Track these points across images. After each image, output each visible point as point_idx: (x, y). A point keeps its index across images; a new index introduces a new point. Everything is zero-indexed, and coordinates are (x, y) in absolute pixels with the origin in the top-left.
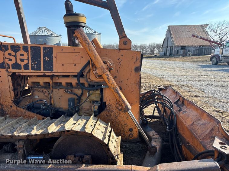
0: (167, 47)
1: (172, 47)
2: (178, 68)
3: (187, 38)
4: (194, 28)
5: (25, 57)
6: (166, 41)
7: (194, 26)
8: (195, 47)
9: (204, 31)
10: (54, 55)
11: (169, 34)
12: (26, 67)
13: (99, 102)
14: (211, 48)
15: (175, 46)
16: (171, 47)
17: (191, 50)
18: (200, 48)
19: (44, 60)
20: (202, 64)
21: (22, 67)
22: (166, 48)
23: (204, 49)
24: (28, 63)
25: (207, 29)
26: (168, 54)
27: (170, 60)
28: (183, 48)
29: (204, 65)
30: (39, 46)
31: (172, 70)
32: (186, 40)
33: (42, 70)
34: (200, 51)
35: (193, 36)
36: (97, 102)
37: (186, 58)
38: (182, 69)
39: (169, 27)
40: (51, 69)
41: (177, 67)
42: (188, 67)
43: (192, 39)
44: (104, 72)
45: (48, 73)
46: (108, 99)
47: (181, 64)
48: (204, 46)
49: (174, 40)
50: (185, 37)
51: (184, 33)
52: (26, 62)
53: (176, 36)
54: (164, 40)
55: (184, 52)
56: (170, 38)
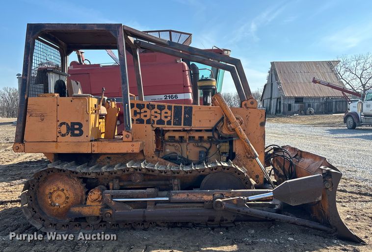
0: (271, 98)
1: (280, 98)
2: (293, 134)
3: (305, 83)
4: (316, 66)
5: (169, 114)
6: (269, 87)
7: (315, 63)
8: (319, 98)
9: (333, 71)
10: (193, 113)
11: (274, 76)
12: (169, 123)
13: (228, 154)
14: (346, 102)
15: (285, 98)
16: (278, 99)
17: (313, 105)
18: (328, 101)
19: (185, 117)
20: (332, 128)
21: (166, 123)
22: (269, 100)
23: (334, 103)
24: (171, 119)
25: (339, 68)
26: (273, 110)
27: (278, 122)
28: (299, 100)
29: (334, 130)
30: (181, 105)
31: (283, 136)
32: (304, 87)
33: (182, 126)
34: (327, 107)
35: (315, 81)
36: (225, 153)
37: (304, 118)
38: (299, 136)
39: (272, 64)
40: (190, 125)
41: (291, 132)
42: (309, 133)
43: (314, 86)
44: (237, 126)
45: (187, 128)
46: (238, 150)
47: (298, 129)
48: (335, 98)
49: (282, 86)
50: (302, 82)
51: (300, 74)
52: (169, 118)
53: (286, 80)
54: (265, 86)
55: (301, 107)
56: (275, 84)
